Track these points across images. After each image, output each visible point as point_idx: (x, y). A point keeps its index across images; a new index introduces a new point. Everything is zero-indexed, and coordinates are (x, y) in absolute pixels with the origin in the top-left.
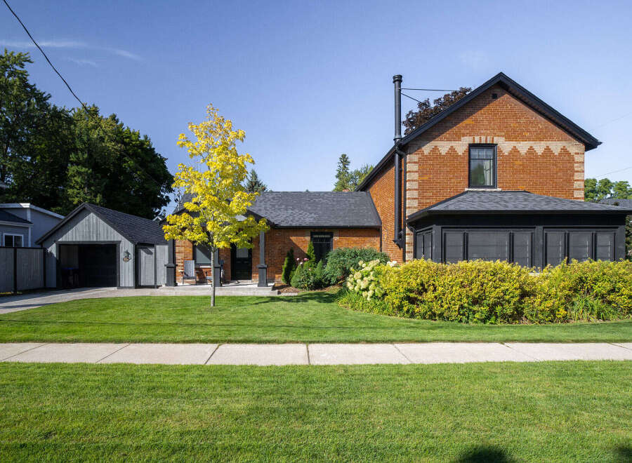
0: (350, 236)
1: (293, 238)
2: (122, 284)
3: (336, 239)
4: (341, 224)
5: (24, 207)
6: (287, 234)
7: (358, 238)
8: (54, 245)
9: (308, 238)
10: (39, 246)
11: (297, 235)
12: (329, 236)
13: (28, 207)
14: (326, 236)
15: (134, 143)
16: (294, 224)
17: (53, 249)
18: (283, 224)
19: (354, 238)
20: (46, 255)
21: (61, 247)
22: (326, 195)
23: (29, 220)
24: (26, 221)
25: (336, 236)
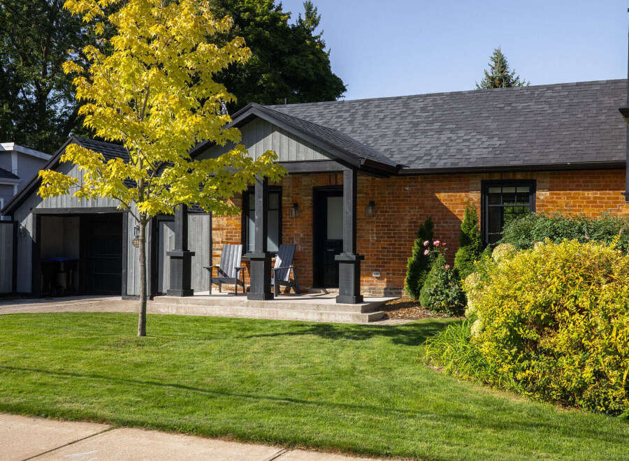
0: (578, 188)
1: (442, 196)
2: (131, 291)
3: (542, 195)
4: (553, 159)
5: (7, 149)
6: (429, 185)
7: (598, 194)
8: (30, 216)
9: (475, 196)
10: (9, 218)
11: (451, 190)
12: (524, 190)
13: (11, 149)
14: (520, 190)
15: (258, 19)
16: (441, 164)
17: (28, 223)
18: (419, 165)
19: (590, 194)
20: (18, 233)
21: (40, 218)
22: (549, 93)
23: (16, 173)
24: (9, 175)
25: (543, 189)
